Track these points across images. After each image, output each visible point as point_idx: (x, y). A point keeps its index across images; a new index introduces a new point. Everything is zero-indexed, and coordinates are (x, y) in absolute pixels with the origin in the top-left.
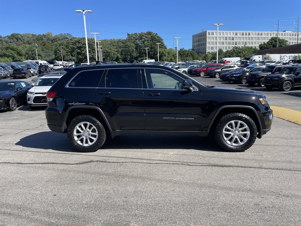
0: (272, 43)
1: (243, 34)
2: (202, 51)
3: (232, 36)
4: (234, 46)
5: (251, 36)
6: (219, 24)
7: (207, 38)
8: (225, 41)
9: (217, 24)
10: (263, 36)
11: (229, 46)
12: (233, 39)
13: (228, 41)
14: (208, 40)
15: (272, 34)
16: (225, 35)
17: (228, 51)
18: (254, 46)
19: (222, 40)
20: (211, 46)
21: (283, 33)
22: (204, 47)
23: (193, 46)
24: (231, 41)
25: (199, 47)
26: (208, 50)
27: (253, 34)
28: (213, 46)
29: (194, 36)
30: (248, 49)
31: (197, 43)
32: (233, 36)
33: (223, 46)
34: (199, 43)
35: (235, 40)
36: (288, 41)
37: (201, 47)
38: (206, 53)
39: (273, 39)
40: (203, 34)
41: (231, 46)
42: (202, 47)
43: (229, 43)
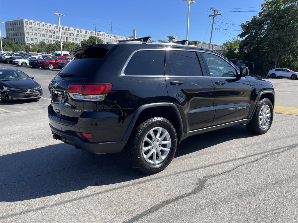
0: (91, 41)
1: (64, 29)
2: (20, 41)
3: (52, 29)
4: (56, 40)
5: (71, 32)
6: (60, 14)
7: (25, 27)
8: (45, 33)
9: (58, 14)
10: (82, 33)
11: (51, 39)
12: (54, 33)
13: (49, 34)
14: (26, 30)
15: (90, 33)
16: (45, 28)
17: (50, 44)
18: (75, 42)
19: (42, 32)
20: (30, 36)
21: (99, 33)
22: (22, 37)
23: (7, 34)
24: (52, 34)
25: (15, 37)
26: (27, 41)
27: (73, 30)
28: (32, 37)
29: (7, 24)
30: (71, 44)
31: (12, 32)
32: (54, 29)
33: (44, 38)
34: (15, 32)
35: (56, 34)
36: (104, 41)
37: (18, 36)
38: (25, 44)
39: (91, 38)
40: (19, 22)
41: (53, 39)
42: (20, 37)
43: (51, 36)
